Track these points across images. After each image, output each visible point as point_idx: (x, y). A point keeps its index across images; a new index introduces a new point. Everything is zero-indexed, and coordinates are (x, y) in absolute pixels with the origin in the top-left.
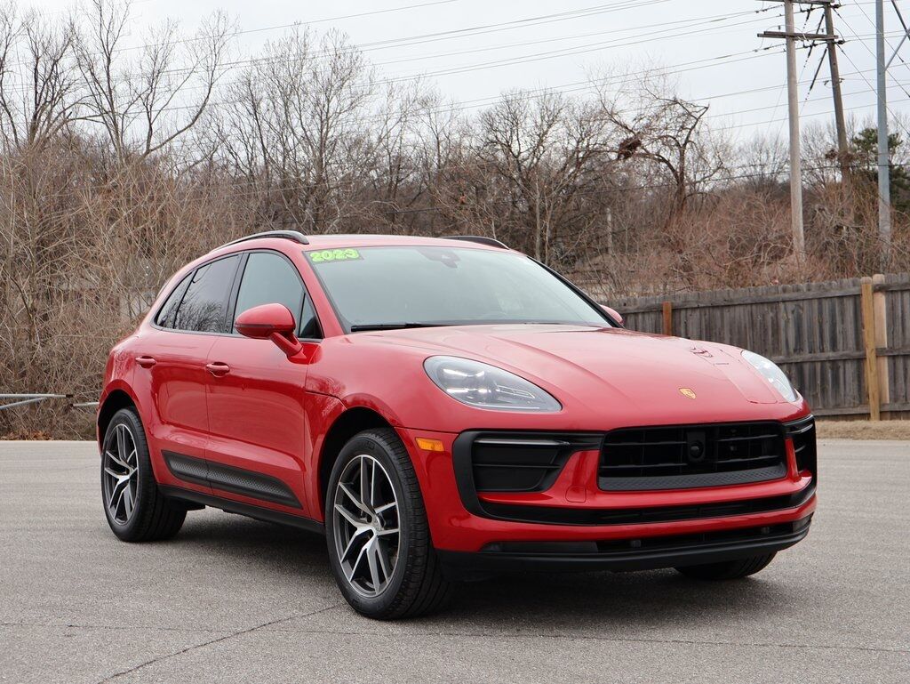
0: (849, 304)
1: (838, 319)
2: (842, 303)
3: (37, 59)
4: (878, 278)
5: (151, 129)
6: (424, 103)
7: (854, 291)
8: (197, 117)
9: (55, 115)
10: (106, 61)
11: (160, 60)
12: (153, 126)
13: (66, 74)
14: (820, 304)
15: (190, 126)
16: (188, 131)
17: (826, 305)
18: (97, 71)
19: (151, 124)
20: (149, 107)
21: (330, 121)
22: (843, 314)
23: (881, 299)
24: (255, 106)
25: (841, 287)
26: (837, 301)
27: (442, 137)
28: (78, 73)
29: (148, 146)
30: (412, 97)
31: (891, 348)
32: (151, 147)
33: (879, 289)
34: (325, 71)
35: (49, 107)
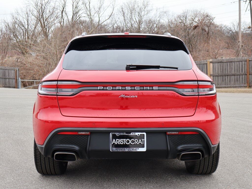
0: (205, 65)
1: (203, 68)
2: (204, 65)
3: (73, 3)
4: (211, 60)
5: (99, 20)
6: (165, 12)
7: (206, 63)
8: (110, 17)
9: (77, 16)
10: (89, 3)
11: (102, 3)
12: (100, 19)
13: (80, 6)
14: (200, 65)
15: (109, 19)
16: (108, 20)
17: (201, 65)
18: (87, 6)
19: (99, 18)
20: (99, 14)
21: (142, 17)
22: (204, 67)
23: (211, 64)
24: (124, 14)
25: (204, 62)
26: (203, 65)
27: (170, 21)
28: (83, 6)
29: (99, 23)
30: (162, 11)
31: (213, 74)
32: (99, 24)
33: (211, 62)
34: (141, 5)
35: (76, 14)
